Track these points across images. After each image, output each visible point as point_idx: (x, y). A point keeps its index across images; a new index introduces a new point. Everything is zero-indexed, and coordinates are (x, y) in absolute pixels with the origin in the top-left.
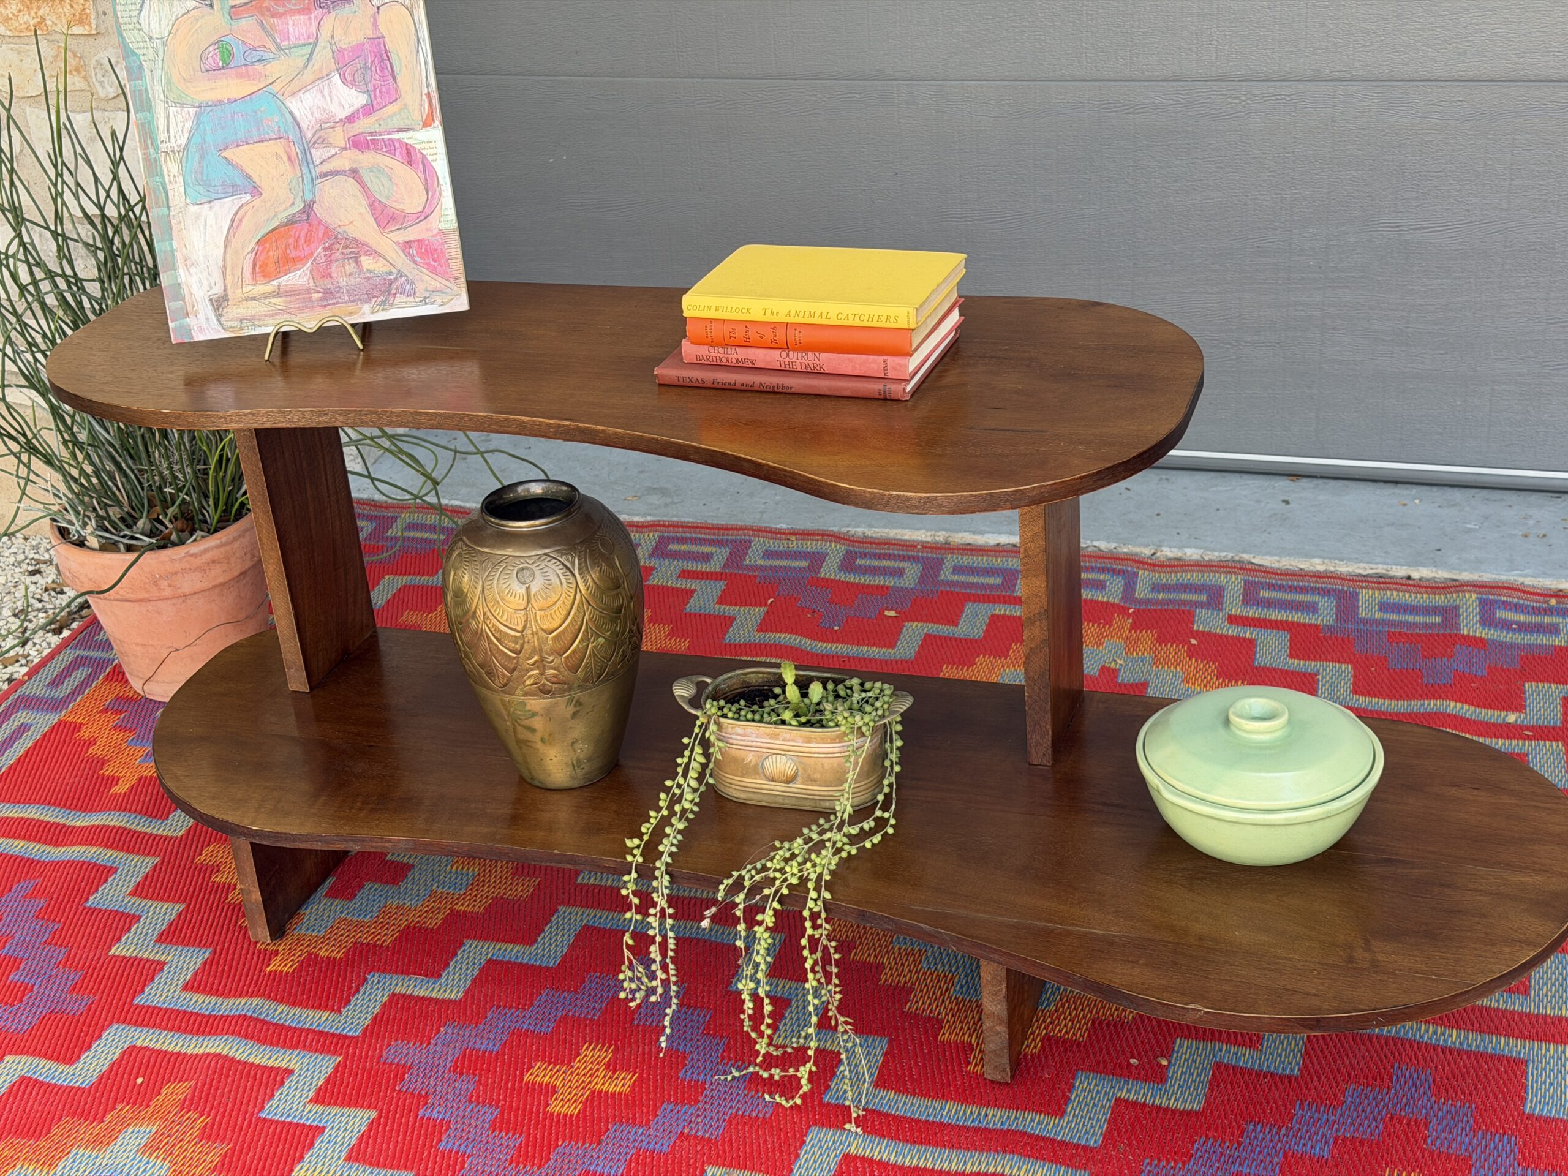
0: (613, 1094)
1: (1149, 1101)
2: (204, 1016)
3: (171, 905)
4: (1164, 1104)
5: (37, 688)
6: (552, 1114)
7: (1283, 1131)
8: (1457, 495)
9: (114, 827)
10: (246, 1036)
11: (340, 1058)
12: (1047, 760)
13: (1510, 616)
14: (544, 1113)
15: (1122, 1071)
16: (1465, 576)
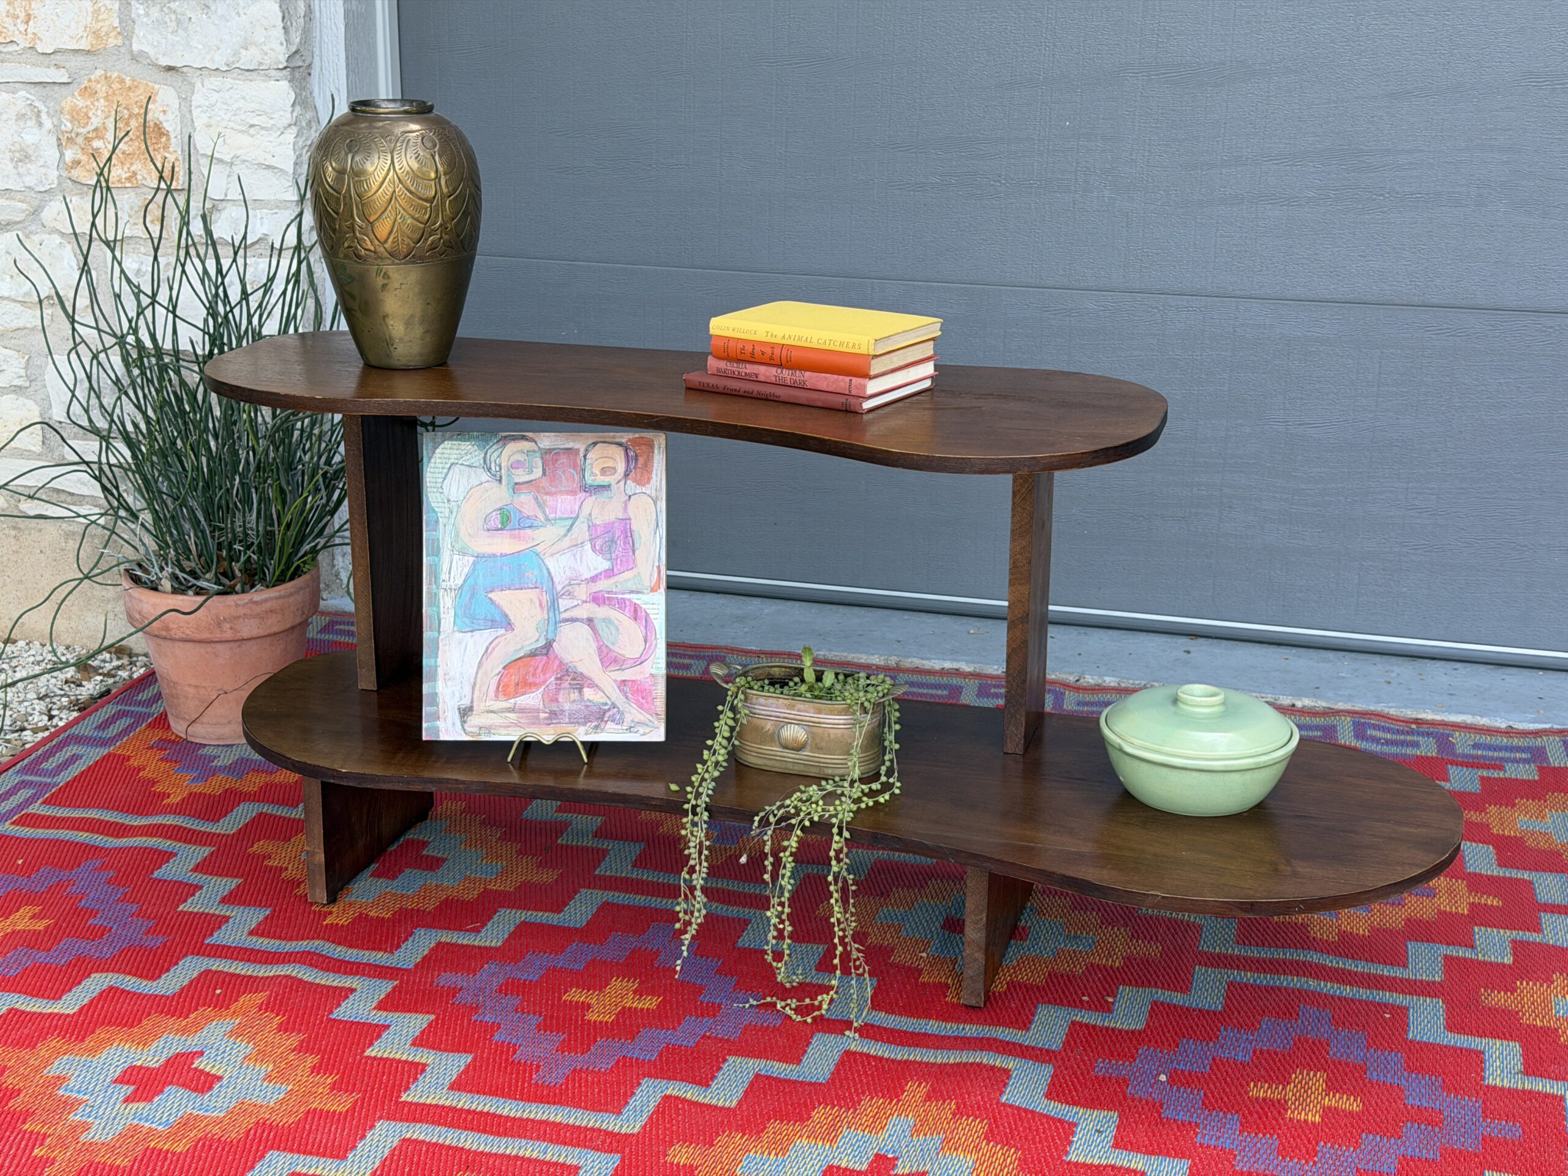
0: (642, 1010)
1: (1099, 1023)
2: (269, 953)
3: (230, 880)
4: (1112, 1025)
5: (86, 729)
6: (589, 1021)
7: (1211, 1044)
8: (1330, 655)
9: (171, 825)
10: (311, 965)
11: (396, 983)
12: (1020, 750)
13: (1378, 734)
14: (583, 1020)
15: (1075, 1004)
16: (1341, 706)
